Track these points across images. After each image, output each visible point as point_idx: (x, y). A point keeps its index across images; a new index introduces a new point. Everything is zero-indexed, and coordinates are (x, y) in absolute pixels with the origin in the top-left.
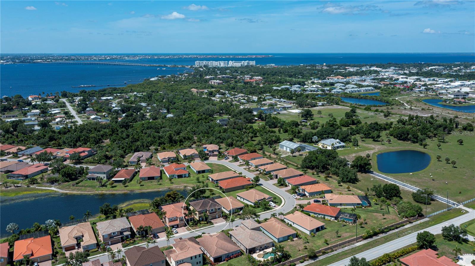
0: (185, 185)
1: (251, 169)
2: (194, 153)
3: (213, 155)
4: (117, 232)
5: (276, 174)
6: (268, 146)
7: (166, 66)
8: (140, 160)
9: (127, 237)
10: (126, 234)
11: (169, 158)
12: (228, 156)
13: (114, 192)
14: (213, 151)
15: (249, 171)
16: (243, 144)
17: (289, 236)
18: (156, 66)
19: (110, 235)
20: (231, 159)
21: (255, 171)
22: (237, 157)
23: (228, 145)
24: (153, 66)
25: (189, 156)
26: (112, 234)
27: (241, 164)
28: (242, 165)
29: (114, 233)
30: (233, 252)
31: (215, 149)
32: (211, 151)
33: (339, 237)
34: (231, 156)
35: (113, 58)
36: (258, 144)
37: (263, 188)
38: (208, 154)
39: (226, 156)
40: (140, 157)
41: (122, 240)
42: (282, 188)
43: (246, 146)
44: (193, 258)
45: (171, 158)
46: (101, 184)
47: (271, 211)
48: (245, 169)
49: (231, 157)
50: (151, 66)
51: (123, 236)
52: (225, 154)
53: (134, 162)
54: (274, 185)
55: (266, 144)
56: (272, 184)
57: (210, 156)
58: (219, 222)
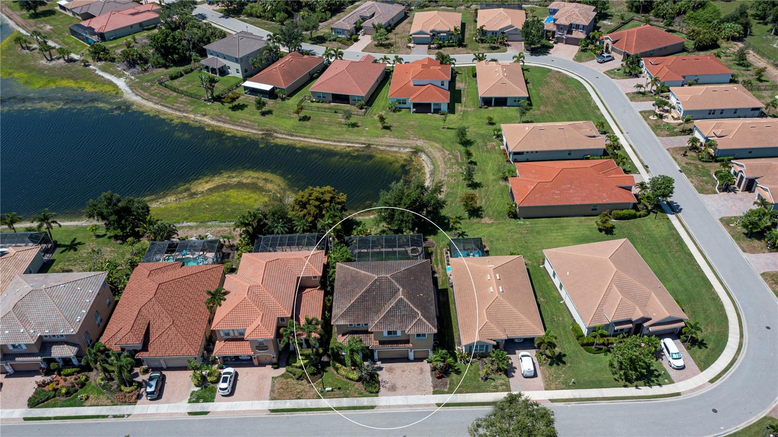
0: (420, 143)
1: (669, 120)
2: (511, 26)
3: (567, 39)
5: (751, 176)
6: (770, 26)
8: (361, 28)
9: (65, 362)
11: (435, 34)
12: (613, 49)
13: (227, 126)
14: (570, 29)
15: (656, 128)
16: (685, 12)
20: (618, 61)
21: (676, 134)
22: (639, 61)
23: (636, 7)
25: (494, 33)
26: (11, 348)
27: (642, 90)
28: (644, 94)
29: (15, 346)
31: (577, 23)
32: (565, 26)
34: (620, 53)
36: (733, 19)
37: (672, 228)
38: (554, 33)
39: (607, 51)
40: (364, 19)
42: (753, 251)
43: (690, 18)
45: (439, 32)
46: (212, 95)
48: (645, 114)
49: (622, 57)
52: (606, 42)
53: (342, 31)
54: (726, 222)
55: (762, 18)
56: (717, 218)
57: (559, 40)
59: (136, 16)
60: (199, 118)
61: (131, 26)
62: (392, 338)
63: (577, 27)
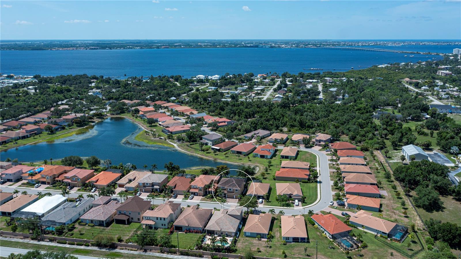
0: (258, 165)
1: (335, 166)
2: (301, 139)
3: (319, 144)
4: (150, 183)
5: (344, 176)
7: (419, 53)
8: (254, 137)
9: (156, 190)
10: (155, 187)
13: (204, 157)
15: (330, 167)
17: (258, 234)
18: (408, 53)
19: (144, 184)
22: (337, 151)
24: (405, 53)
26: (146, 184)
27: (332, 159)
29: (147, 184)
30: (195, 227)
31: (322, 139)
32: (319, 140)
33: (308, 255)
34: (333, 149)
35: (377, 44)
37: (317, 186)
38: (314, 142)
40: (255, 134)
41: (153, 191)
42: (335, 191)
44: (163, 219)
45: (277, 139)
46: (201, 149)
47: (289, 208)
50: (403, 53)
51: (153, 188)
52: (330, 146)
53: (247, 138)
57: (316, 145)
58: (231, 202)
59: (183, 128)
60: (196, 154)
61: (181, 131)
62: (230, 191)
63: (322, 141)
